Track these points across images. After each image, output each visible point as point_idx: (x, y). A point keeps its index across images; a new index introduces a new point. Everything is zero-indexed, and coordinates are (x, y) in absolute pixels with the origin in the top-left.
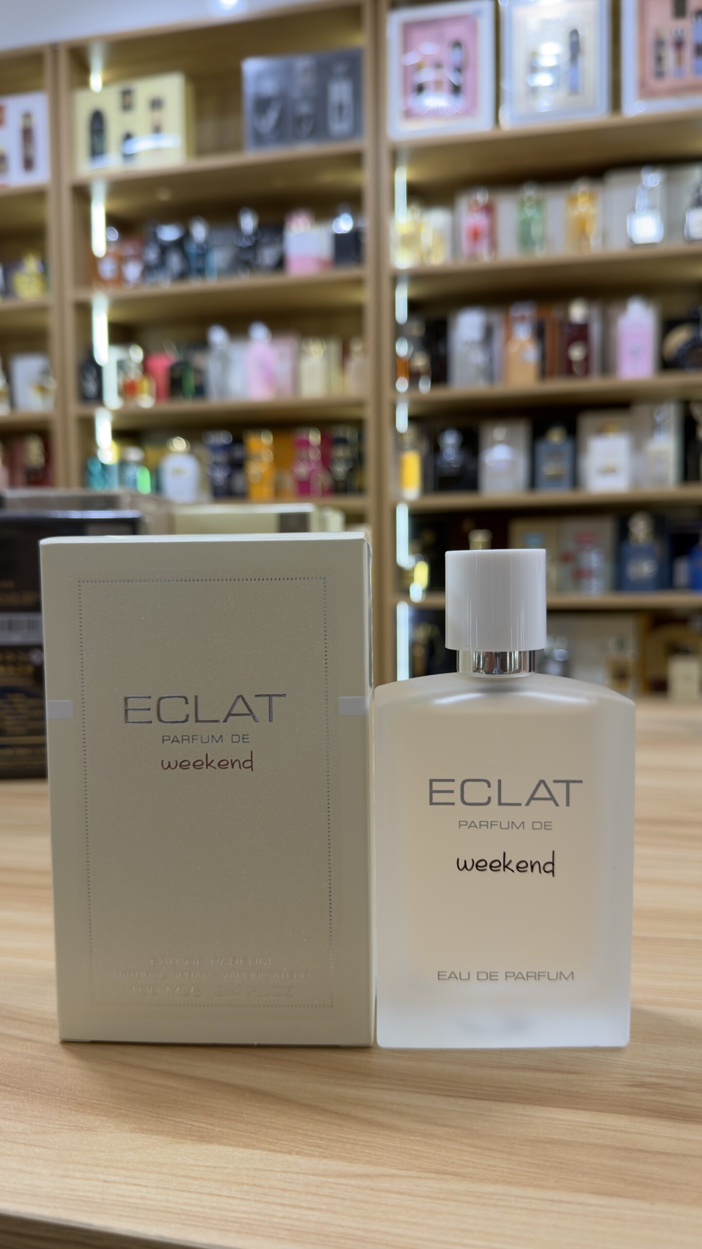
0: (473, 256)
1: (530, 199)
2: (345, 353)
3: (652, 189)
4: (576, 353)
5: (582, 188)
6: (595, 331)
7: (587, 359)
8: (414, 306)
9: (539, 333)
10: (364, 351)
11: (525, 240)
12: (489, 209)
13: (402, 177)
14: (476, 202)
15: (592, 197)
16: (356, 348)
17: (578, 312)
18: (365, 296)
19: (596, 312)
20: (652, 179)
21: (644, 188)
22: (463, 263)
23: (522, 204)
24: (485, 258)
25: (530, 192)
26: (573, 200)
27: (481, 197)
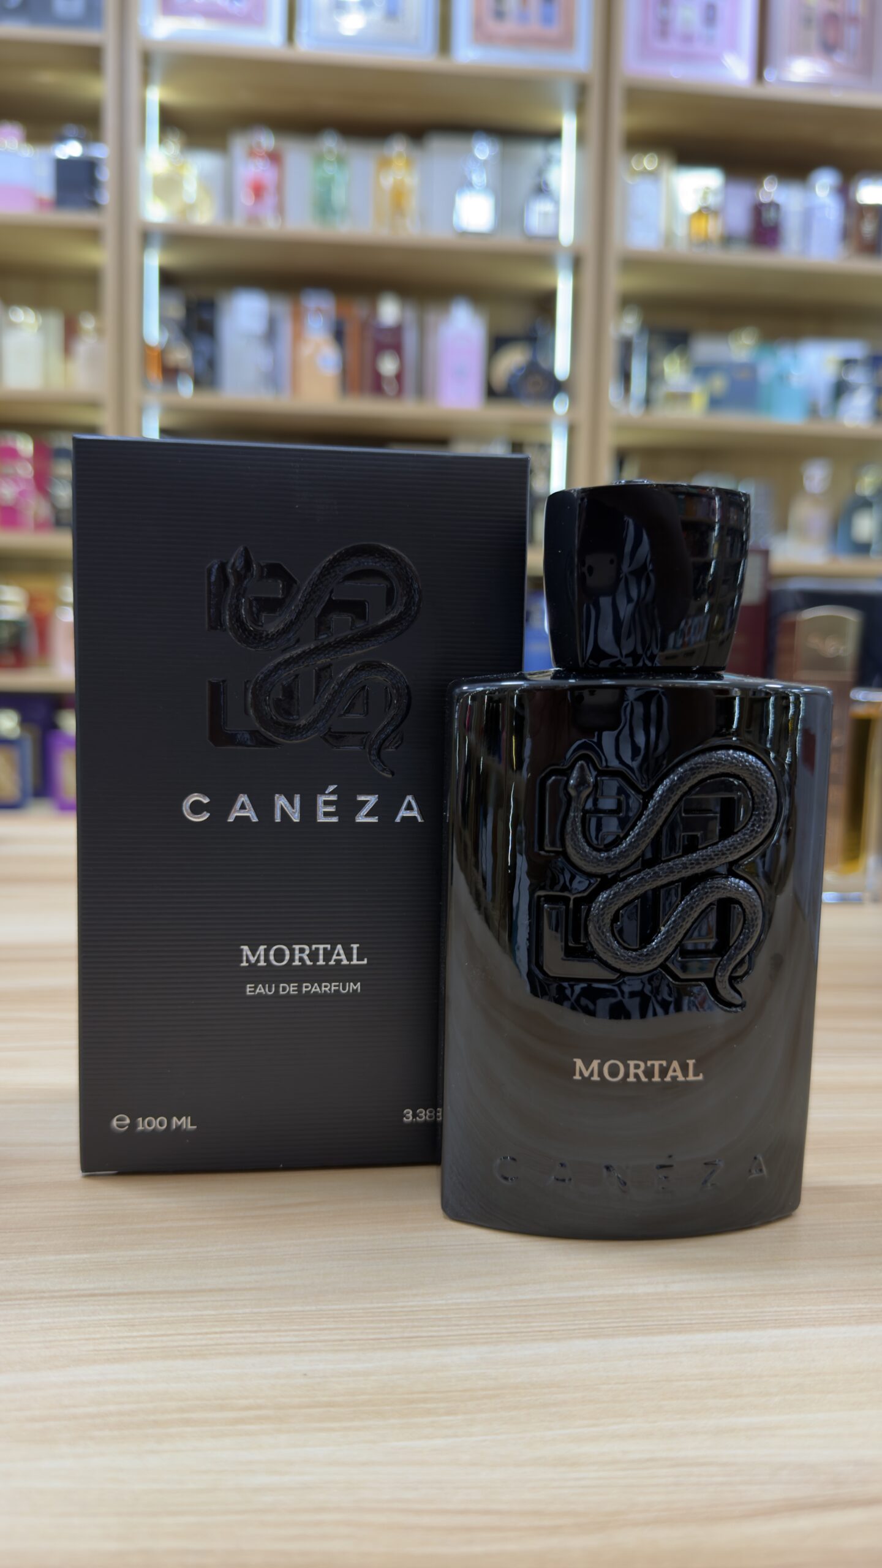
0: (253, 218)
1: (330, 151)
2: (71, 331)
3: (485, 162)
4: (388, 366)
5: (398, 148)
6: (410, 340)
7: (399, 377)
8: (168, 279)
9: (339, 335)
10: (100, 331)
11: (324, 208)
12: (274, 158)
13: (155, 96)
14: (259, 145)
15: (409, 163)
16: (88, 324)
17: (389, 311)
18: (101, 257)
19: (411, 315)
20: (483, 150)
21: (476, 159)
22: (239, 225)
23: (319, 159)
24: (270, 225)
25: (330, 143)
26: (385, 163)
27: (266, 140)
